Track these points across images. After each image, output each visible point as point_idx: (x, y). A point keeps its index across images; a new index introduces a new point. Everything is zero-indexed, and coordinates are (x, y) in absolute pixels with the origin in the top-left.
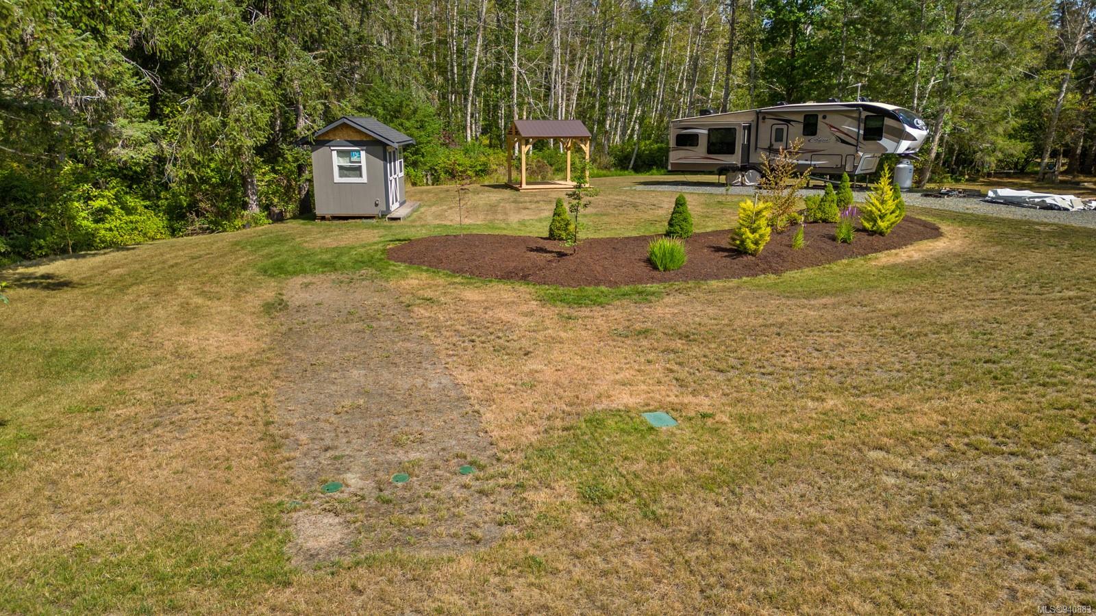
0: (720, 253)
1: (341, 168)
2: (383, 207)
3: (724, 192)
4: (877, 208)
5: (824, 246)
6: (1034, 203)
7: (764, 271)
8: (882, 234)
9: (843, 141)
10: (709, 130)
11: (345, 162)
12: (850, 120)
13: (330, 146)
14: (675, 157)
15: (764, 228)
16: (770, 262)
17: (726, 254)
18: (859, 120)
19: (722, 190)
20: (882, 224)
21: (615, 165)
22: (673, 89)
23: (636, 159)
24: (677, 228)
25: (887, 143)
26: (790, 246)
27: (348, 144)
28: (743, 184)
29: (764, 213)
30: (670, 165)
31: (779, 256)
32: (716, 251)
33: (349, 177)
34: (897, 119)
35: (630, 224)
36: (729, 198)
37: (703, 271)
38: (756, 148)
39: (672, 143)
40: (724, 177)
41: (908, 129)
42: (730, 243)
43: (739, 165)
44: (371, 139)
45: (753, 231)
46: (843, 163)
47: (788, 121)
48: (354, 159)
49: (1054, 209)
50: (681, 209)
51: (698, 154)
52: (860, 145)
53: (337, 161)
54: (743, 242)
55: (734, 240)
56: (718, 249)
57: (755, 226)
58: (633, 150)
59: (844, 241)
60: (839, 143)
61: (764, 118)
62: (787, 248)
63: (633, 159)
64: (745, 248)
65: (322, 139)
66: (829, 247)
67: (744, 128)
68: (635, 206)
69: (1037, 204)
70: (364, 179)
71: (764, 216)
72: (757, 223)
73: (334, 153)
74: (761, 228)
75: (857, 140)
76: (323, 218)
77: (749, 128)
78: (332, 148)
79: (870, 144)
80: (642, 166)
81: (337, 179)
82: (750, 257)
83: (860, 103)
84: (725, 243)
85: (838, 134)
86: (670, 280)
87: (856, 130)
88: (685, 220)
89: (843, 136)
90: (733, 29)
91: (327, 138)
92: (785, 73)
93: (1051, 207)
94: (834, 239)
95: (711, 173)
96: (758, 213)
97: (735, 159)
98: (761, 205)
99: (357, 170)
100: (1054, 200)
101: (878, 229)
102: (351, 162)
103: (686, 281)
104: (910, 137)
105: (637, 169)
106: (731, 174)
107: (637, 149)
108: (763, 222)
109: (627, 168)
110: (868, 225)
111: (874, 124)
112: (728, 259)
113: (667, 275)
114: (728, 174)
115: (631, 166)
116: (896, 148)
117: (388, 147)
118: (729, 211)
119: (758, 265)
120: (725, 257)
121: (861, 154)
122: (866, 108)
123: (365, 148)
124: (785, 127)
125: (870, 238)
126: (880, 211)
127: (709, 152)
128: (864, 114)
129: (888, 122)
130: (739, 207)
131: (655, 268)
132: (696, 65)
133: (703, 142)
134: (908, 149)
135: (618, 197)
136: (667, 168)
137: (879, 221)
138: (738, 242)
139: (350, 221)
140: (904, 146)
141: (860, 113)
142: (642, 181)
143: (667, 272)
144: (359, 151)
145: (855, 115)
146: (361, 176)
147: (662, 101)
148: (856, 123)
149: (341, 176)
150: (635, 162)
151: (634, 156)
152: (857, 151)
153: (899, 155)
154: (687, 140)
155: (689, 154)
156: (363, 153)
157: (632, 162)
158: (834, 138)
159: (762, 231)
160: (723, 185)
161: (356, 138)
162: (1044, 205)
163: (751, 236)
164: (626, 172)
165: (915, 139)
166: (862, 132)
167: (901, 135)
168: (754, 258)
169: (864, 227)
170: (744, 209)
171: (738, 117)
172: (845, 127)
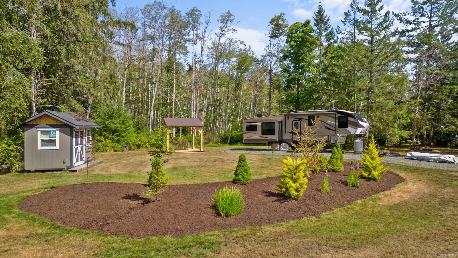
0: (271, 197)
1: (43, 141)
2: (68, 164)
3: (271, 154)
4: (370, 163)
5: (341, 189)
6: (434, 159)
7: (306, 214)
8: (375, 180)
9: (328, 129)
10: (262, 123)
11: (46, 137)
12: (331, 118)
13: (36, 128)
14: (247, 136)
15: (302, 179)
16: (309, 205)
17: (275, 198)
18: (335, 118)
19: (270, 153)
20: (375, 174)
21: (221, 142)
22: (246, 110)
23: (230, 139)
24: (241, 177)
25: (350, 129)
26: (320, 191)
27: (48, 126)
28: (280, 150)
29: (301, 167)
30: (243, 140)
31: (314, 199)
32: (268, 196)
33: (48, 146)
34: (354, 117)
35: (216, 172)
36: (274, 157)
37: (257, 216)
38: (285, 132)
39: (244, 130)
40: (271, 147)
41: (360, 122)
42: (277, 190)
43: (278, 140)
44: (63, 124)
45: (295, 181)
46: (330, 139)
47: (300, 119)
48: (51, 135)
49: (447, 163)
50: (242, 164)
51: (257, 135)
52: (337, 130)
53: (40, 136)
54: (287, 189)
55: (281, 187)
56: (270, 194)
57: (295, 177)
58: (229, 135)
59: (354, 186)
60: (327, 130)
61: (288, 118)
62: (318, 192)
63: (229, 139)
64: (289, 194)
65: (32, 123)
66: (345, 191)
67: (279, 122)
68: (223, 161)
69: (436, 160)
70: (57, 147)
71: (301, 170)
72: (297, 175)
73: (39, 132)
74: (299, 179)
75: (336, 128)
76: (29, 171)
77: (281, 122)
78: (38, 129)
79: (342, 130)
80: (233, 142)
81: (40, 147)
82: (293, 201)
83: (335, 110)
84: (274, 189)
85: (326, 125)
86: (230, 226)
87: (335, 123)
88: (246, 171)
89: (328, 126)
90: (271, 82)
91: (35, 123)
92: (295, 101)
93: (444, 162)
94: (346, 184)
95: (265, 145)
96: (297, 167)
97: (276, 137)
98: (299, 162)
99: (53, 142)
100: (445, 158)
101: (372, 177)
102: (50, 137)
103: (244, 227)
104: (361, 126)
105: (231, 144)
106: (274, 145)
107: (231, 134)
108: (301, 174)
109: (226, 144)
110: (365, 174)
111: (343, 120)
112: (278, 203)
113: (228, 220)
114: (273, 145)
115: (228, 142)
116: (356, 132)
117: (74, 129)
118: (274, 164)
119: (300, 208)
120: (275, 201)
121: (338, 135)
122: (339, 112)
123: (59, 129)
124: (299, 122)
125: (369, 183)
126: (372, 164)
127: (263, 134)
128: (338, 115)
129: (350, 119)
130: (283, 163)
131: (219, 214)
132: (256, 99)
133: (259, 129)
134: (361, 132)
135: (215, 156)
136: (242, 142)
137: (373, 171)
138: (284, 189)
139: (46, 173)
140: (359, 131)
141: (336, 115)
142: (231, 148)
143: (229, 218)
144: (55, 131)
145: (333, 116)
146: (55, 146)
147: (242, 115)
148: (334, 119)
149: (42, 146)
150: (230, 141)
151: (230, 137)
152: (336, 133)
153: (357, 135)
154: (252, 128)
155: (253, 135)
156: (57, 132)
157: (229, 141)
158: (324, 127)
159: (300, 181)
160: (270, 150)
161: (54, 123)
162: (440, 160)
163: (293, 185)
164: (226, 145)
165: (364, 127)
166: (337, 124)
167: (357, 125)
168: (296, 202)
169: (363, 175)
170: (286, 164)
171: (276, 117)
172: (329, 122)
